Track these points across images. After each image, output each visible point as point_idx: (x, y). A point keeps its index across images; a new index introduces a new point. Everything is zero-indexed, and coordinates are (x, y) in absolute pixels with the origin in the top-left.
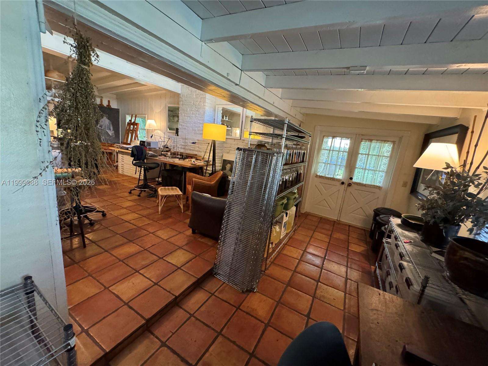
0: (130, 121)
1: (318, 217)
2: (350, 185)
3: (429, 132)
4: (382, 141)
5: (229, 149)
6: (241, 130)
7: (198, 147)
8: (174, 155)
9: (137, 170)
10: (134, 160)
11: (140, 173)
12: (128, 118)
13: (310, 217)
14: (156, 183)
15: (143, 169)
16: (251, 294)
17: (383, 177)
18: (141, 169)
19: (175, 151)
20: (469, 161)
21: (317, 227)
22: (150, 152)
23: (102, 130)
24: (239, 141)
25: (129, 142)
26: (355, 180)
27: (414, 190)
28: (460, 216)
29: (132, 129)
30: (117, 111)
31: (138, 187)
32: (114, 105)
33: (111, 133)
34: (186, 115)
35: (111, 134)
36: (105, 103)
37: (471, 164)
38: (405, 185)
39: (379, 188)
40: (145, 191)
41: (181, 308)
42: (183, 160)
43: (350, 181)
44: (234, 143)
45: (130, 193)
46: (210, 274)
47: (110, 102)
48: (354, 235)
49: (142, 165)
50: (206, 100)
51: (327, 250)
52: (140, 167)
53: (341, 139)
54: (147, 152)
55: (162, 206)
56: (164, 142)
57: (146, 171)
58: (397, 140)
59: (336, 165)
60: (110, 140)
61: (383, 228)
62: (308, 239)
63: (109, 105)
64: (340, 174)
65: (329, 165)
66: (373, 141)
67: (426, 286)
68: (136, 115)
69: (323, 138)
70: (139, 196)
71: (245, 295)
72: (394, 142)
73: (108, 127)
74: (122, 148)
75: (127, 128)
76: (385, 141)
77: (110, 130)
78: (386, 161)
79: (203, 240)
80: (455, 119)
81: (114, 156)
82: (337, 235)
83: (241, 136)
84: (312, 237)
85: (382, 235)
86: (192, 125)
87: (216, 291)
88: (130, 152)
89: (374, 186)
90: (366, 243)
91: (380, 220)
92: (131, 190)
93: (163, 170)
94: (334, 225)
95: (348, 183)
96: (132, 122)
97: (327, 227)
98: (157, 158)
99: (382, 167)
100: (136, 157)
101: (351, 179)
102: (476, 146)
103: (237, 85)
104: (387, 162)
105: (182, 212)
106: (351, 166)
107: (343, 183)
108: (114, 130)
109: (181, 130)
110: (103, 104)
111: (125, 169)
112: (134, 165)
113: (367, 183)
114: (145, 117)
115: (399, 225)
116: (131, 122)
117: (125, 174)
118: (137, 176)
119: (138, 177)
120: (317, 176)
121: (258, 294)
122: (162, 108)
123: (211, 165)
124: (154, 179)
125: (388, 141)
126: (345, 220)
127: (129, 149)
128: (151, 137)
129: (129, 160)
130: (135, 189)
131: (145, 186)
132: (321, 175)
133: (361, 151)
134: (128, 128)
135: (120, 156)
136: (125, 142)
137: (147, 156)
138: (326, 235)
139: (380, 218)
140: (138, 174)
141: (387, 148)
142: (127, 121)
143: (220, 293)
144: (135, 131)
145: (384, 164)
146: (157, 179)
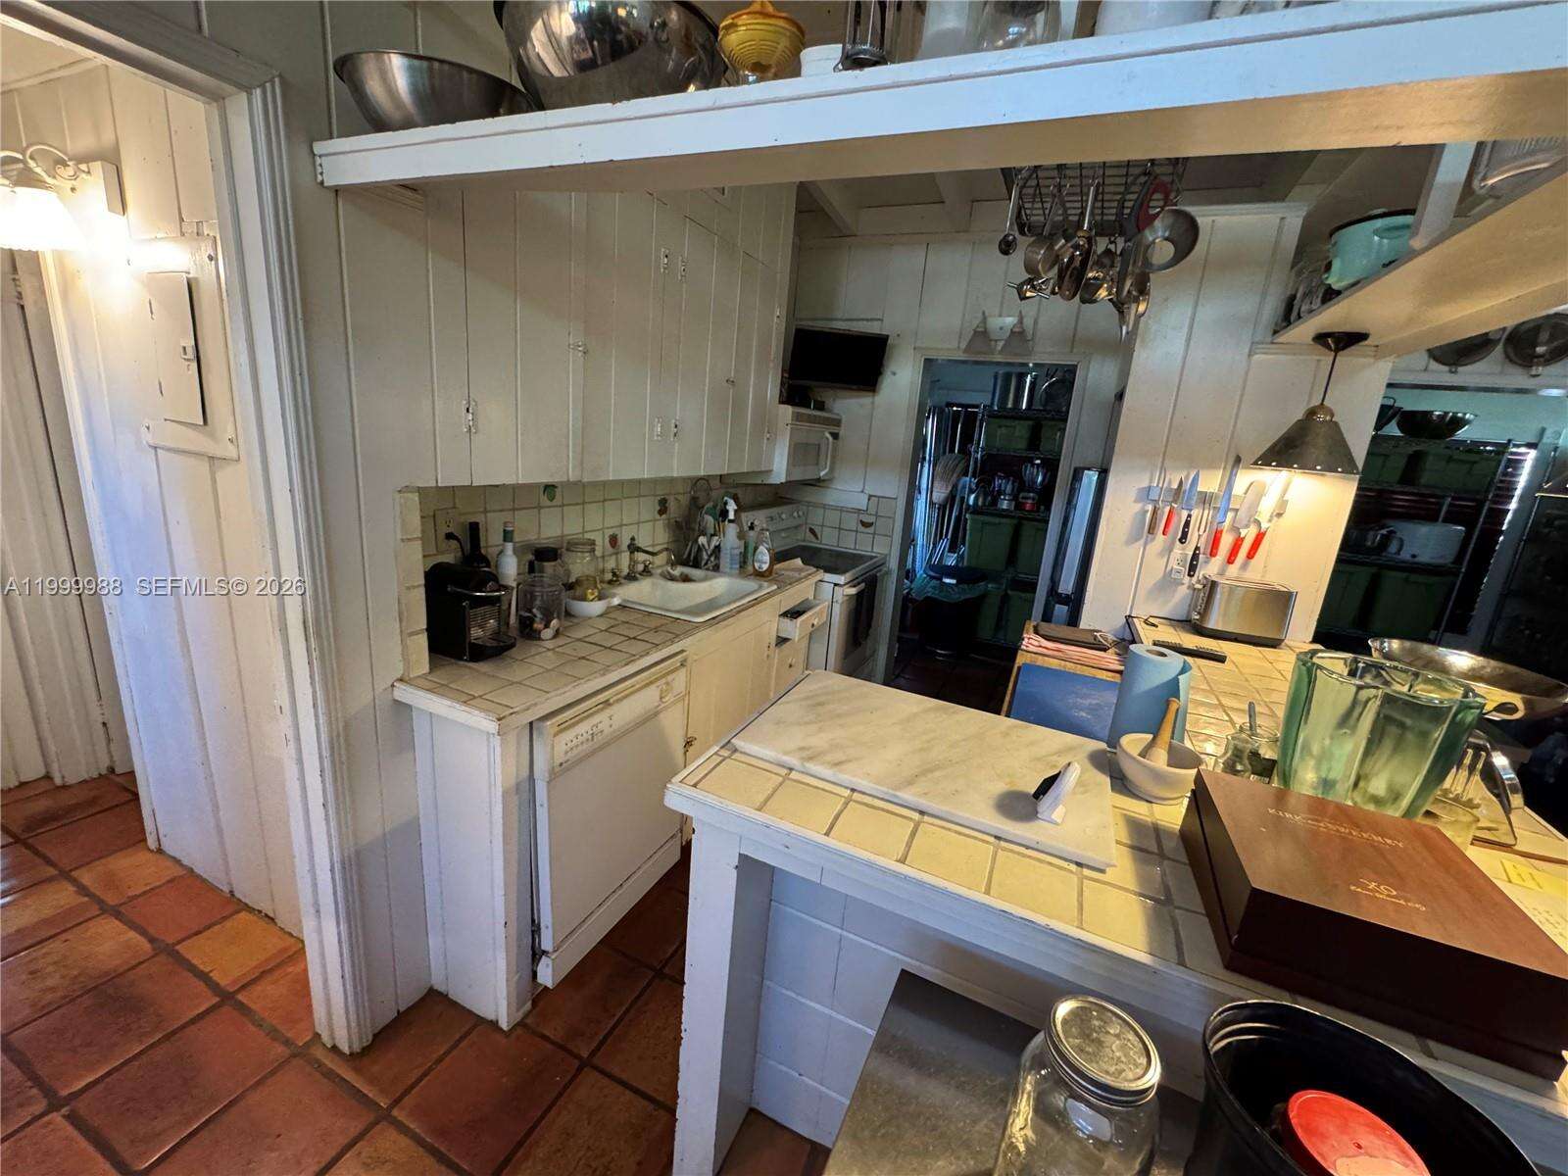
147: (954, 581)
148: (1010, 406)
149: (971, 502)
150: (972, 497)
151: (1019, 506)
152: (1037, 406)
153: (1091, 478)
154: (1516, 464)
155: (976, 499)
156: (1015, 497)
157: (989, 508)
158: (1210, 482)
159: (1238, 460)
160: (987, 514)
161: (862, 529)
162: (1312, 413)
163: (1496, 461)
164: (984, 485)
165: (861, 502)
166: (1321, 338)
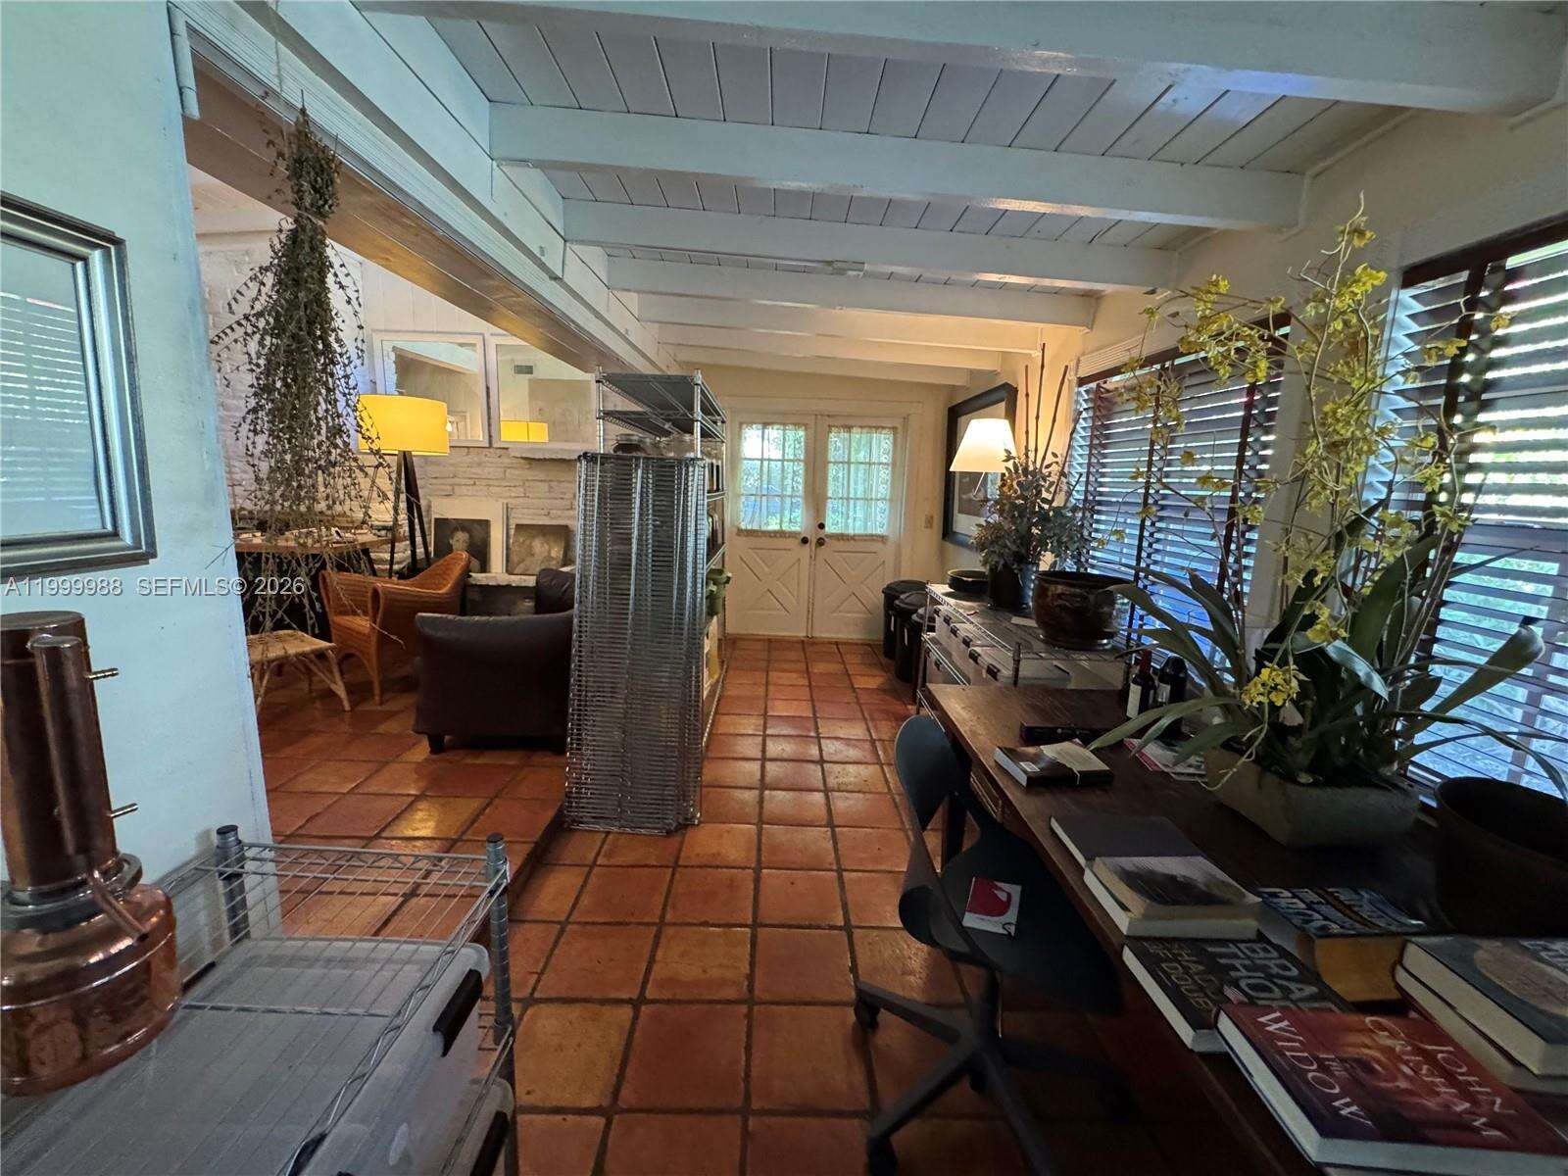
1: (764, 640)
2: (820, 542)
3: (955, 403)
4: (870, 427)
5: (449, 481)
6: (489, 418)
13: (740, 644)
16: (690, 832)
17: (887, 512)
20: (1032, 447)
21: (769, 661)
24: (486, 451)
26: (830, 529)
27: (948, 532)
28: (1035, 549)
37: (1036, 450)
38: (929, 522)
39: (882, 539)
41: (523, 922)
43: (821, 534)
44: (468, 459)
46: (560, 828)
48: (853, 661)
51: (812, 700)
53: (784, 430)
58: (898, 423)
59: (782, 497)
61: (914, 617)
62: (761, 691)
64: (796, 520)
65: (764, 498)
66: (854, 430)
67: (1019, 661)
69: (740, 428)
71: (678, 838)
72: (894, 429)
76: (877, 428)
78: (885, 474)
79: (480, 761)
80: (994, 374)
82: (819, 668)
83: (490, 436)
84: (767, 684)
85: (917, 630)
87: (598, 854)
89: (872, 535)
90: (883, 668)
91: (902, 605)
94: (804, 649)
95: (817, 540)
97: (792, 655)
99: (881, 489)
101: (822, 526)
102: (1037, 418)
103: (555, 278)
104: (889, 478)
105: (347, 707)
106: (816, 496)
107: (805, 541)
113: (857, 532)
115: (948, 595)
120: (740, 532)
121: (708, 827)
123: (403, 540)
125: (883, 428)
126: (822, 633)
132: (749, 527)
133: (832, 455)
138: (796, 671)
139: (902, 601)
141: (882, 445)
143: (609, 856)
145: (882, 481)
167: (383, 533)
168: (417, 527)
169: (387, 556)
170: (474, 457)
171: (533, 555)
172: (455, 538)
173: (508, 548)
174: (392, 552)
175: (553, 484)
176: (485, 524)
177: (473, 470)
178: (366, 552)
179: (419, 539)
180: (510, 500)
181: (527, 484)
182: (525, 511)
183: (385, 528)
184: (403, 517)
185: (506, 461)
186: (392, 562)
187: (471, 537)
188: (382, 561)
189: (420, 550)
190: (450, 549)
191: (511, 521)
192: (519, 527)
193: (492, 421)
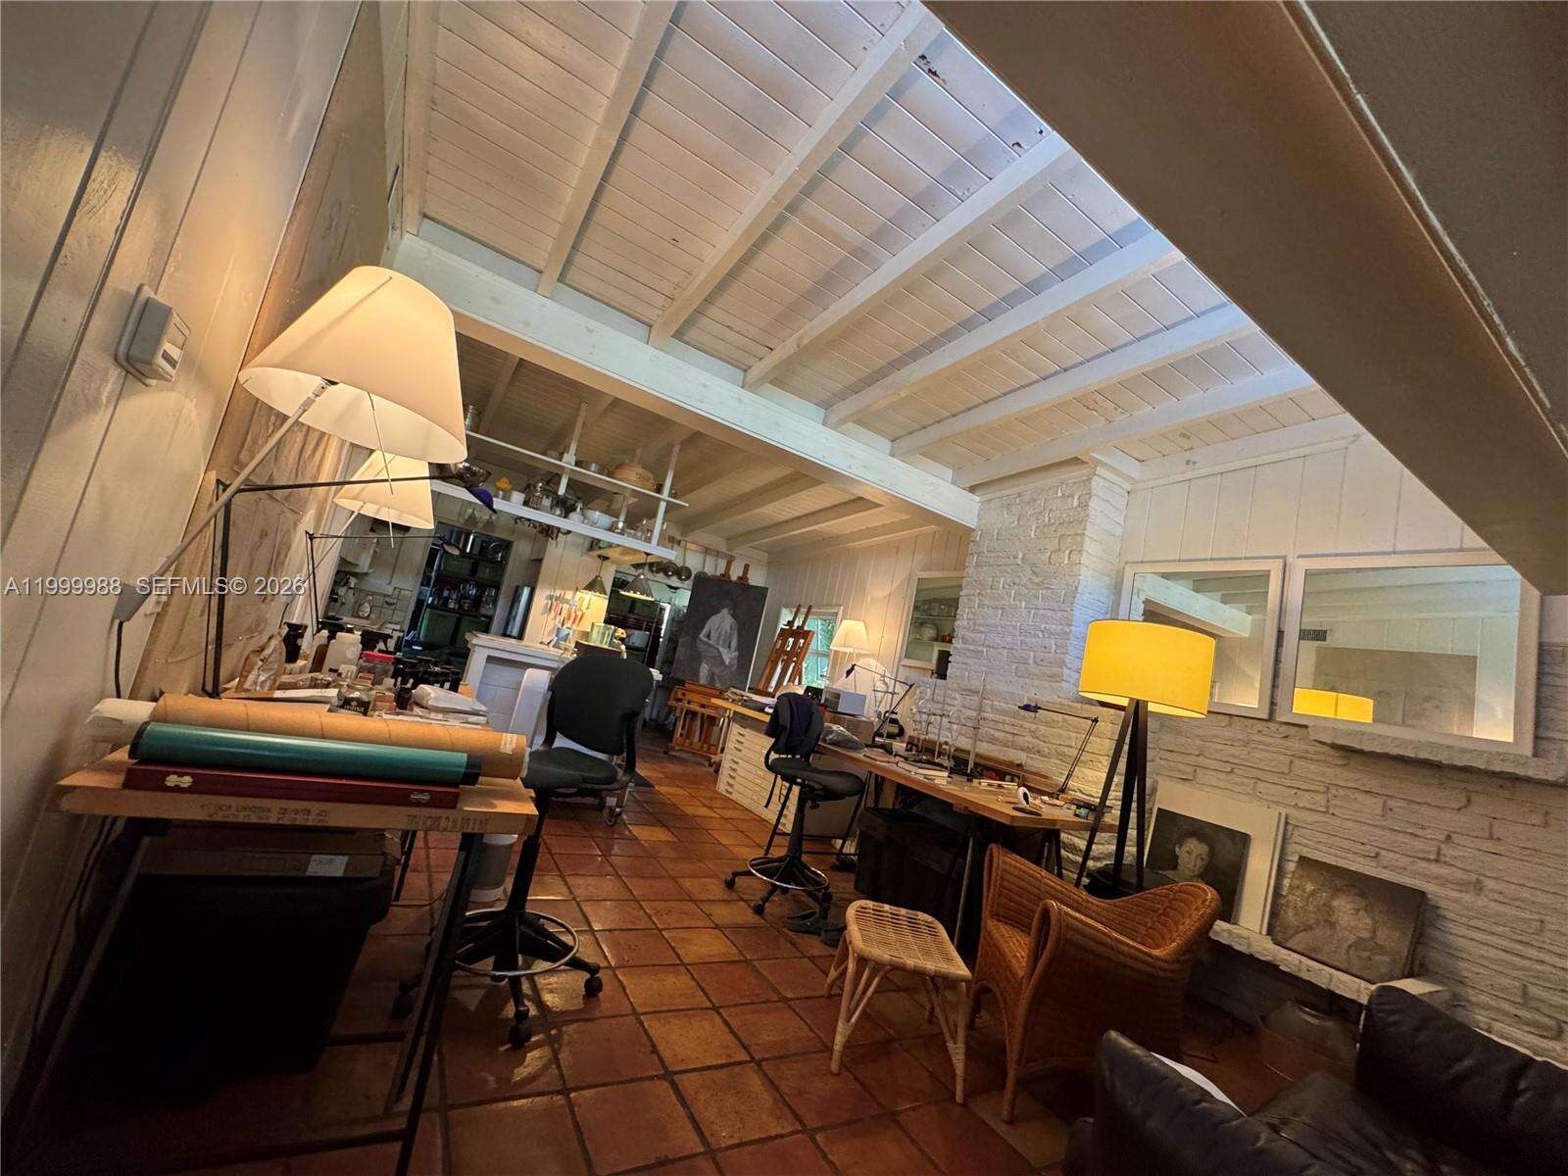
0: (790, 623)
5: (1192, 759)
6: (1276, 675)
7: (1034, 734)
8: (926, 752)
9: (777, 791)
10: (773, 748)
11: (784, 806)
12: (786, 616)
14: (833, 859)
15: (796, 789)
18: (790, 790)
19: (931, 737)
22: (835, 727)
23: (709, 645)
24: (1260, 726)
25: (771, 690)
29: (789, 649)
30: (761, 593)
31: (766, 867)
32: (756, 579)
33: (729, 656)
34: (986, 602)
35: (727, 662)
36: (736, 573)
40: (785, 891)
42: (965, 779)
44: (1228, 733)
45: (730, 885)
47: (750, 569)
49: (800, 773)
50: (1087, 541)
52: (790, 779)
54: (826, 724)
55: (853, 1020)
56: (893, 693)
57: (809, 803)
60: (720, 678)
63: (743, 578)
68: (810, 608)
70: (759, 910)
73: (724, 641)
74: (747, 704)
75: (775, 645)
77: (729, 647)
81: (719, 730)
83: (1273, 704)
86: (1009, 639)
88: (767, 719)
92: (735, 874)
93: (867, 809)
96: (795, 628)
98: (860, 756)
100: (783, 739)
105: (959, 1098)
108: (738, 648)
109: (959, 659)
110: (731, 573)
111: (737, 778)
112: (770, 767)
114: (836, 614)
116: (791, 628)
117: (735, 796)
118: (771, 815)
119: (773, 819)
122: (894, 586)
123: (1109, 828)
124: (827, 839)
127: (767, 710)
128: (849, 673)
129: (760, 744)
130: (749, 873)
131: (789, 869)
134: (778, 646)
135: (736, 728)
136: (761, 687)
137: (824, 740)
140: (775, 806)
142: (782, 624)
144: (798, 654)
146: (839, 842)
147: (420, 648)
148: (468, 551)
149: (430, 602)
150: (431, 599)
151: (461, 607)
152: (475, 552)
153: (526, 591)
154: (662, 610)
155: (433, 600)
156: (458, 602)
157: (443, 605)
158: (569, 595)
159: (577, 589)
160: (441, 610)
161: (385, 606)
162: (596, 577)
163: (654, 609)
164: (438, 593)
165: (389, 590)
166: (599, 556)
167: (1083, 811)
168: (1133, 815)
169: (1082, 844)
170: (1237, 731)
171: (1332, 925)
172: (1185, 848)
173: (1277, 894)
174: (1091, 842)
175: (1391, 803)
176: (1244, 840)
177: (1232, 750)
178: (1057, 833)
179: (1132, 833)
180: (1291, 811)
181: (1333, 791)
182: (1323, 838)
183: (1087, 806)
184: (1116, 794)
185: (1298, 746)
186: (1087, 855)
187: (1212, 853)
188: (1073, 849)
189: (1131, 849)
190: (1173, 863)
191: (1290, 848)
192: (1304, 861)
193: (1281, 680)
